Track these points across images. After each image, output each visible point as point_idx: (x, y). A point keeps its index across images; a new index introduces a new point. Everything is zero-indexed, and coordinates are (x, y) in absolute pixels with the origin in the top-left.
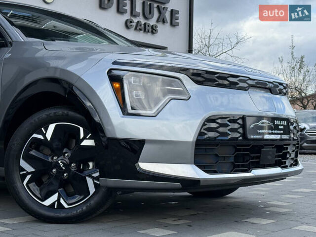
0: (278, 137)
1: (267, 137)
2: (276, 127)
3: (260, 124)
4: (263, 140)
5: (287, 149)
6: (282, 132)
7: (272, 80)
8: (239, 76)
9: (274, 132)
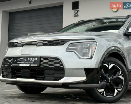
0: (28, 65)
1: (20, 65)
2: (29, 61)
3: (19, 60)
4: (19, 66)
5: (43, 71)
6: (33, 63)
7: (36, 41)
8: (18, 42)
9: (26, 63)
